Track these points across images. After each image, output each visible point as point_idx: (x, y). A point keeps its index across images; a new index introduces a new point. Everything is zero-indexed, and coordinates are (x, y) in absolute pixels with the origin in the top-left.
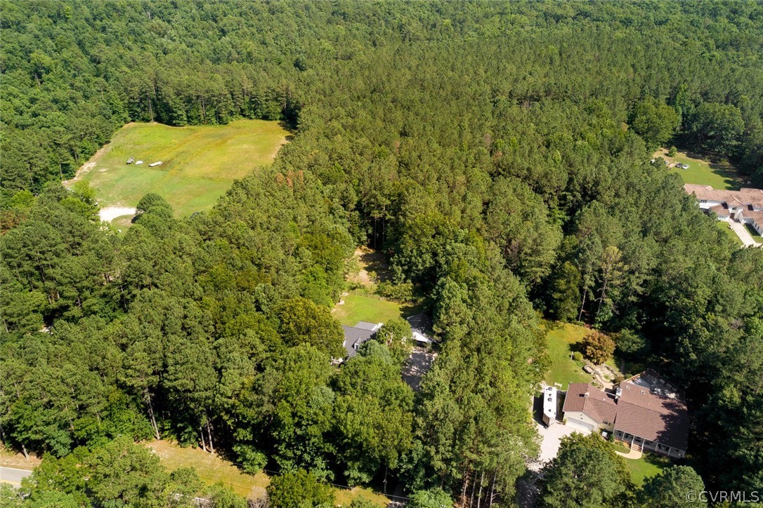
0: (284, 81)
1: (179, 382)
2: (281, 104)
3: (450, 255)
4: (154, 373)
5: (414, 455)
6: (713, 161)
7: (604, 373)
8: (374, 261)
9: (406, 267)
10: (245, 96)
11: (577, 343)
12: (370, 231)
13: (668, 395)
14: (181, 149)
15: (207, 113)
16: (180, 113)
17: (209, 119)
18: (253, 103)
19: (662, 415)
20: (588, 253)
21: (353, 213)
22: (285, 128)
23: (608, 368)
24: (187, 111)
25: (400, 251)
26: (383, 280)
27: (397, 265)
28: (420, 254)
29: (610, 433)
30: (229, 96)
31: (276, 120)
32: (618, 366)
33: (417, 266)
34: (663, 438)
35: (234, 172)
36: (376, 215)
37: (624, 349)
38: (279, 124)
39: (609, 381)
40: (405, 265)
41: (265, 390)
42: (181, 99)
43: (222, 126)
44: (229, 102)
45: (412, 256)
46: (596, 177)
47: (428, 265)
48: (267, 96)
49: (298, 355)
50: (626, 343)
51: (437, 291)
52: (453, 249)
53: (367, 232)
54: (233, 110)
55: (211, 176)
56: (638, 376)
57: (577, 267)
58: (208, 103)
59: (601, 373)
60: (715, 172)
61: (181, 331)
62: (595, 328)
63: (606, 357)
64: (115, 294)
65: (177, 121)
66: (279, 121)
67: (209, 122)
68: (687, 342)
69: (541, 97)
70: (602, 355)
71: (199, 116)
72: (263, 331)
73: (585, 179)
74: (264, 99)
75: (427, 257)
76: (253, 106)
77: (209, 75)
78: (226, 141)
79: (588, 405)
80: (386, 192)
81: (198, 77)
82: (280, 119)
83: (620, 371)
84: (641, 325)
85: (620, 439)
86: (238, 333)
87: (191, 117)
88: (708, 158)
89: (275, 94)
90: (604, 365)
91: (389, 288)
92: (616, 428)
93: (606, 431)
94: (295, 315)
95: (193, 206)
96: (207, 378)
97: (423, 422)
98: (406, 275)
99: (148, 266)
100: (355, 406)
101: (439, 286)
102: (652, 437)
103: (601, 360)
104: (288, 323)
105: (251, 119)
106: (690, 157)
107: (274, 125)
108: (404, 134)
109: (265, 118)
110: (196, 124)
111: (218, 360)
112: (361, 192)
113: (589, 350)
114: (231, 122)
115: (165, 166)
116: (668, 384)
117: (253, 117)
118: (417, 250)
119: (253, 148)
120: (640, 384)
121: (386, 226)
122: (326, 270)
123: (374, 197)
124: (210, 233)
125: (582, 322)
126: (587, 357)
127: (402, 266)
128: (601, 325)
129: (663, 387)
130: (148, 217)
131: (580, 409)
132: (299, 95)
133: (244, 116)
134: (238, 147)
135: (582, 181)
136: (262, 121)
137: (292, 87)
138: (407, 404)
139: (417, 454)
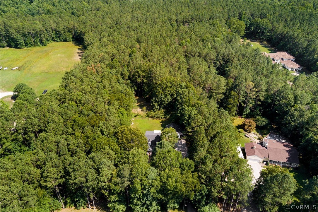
0: (72, 22)
1: (78, 179)
2: (72, 33)
3: (182, 95)
4: (61, 177)
5: (203, 192)
6: (261, 42)
7: (254, 136)
8: (140, 102)
9: (159, 103)
10: (53, 31)
11: (238, 125)
12: (136, 89)
13: (282, 141)
14: (26, 60)
15: (35, 41)
16: (21, 42)
17: (37, 44)
18: (57, 34)
19: (286, 151)
20: (241, 86)
21: (127, 81)
22: (76, 45)
23: (254, 134)
24: (24, 41)
25: (156, 96)
26: (149, 110)
27: (155, 103)
28: (166, 96)
29: (267, 162)
30: (45, 31)
31: (70, 41)
32: (258, 132)
33: (165, 102)
34: (290, 160)
35: (58, 68)
36: (139, 80)
37: (260, 125)
38: (72, 43)
39: (257, 139)
40: (158, 102)
41: (125, 175)
42: (20, 35)
43: (44, 46)
44: (46, 34)
45: (162, 98)
46: (228, 53)
47: (169, 101)
48: (64, 30)
49: (134, 154)
50: (260, 122)
51: (180, 112)
52: (182, 92)
53: (134, 89)
54: (48, 38)
55: (47, 71)
56: (268, 135)
57: (236, 92)
58: (35, 35)
59: (252, 136)
60: (263, 47)
61: (68, 152)
62: (243, 117)
63: (253, 129)
64: (20, 138)
65: (20, 46)
66: (72, 42)
67: (37, 45)
68: (289, 118)
69: (190, 21)
70: (251, 129)
71: (31, 42)
72: (112, 145)
73: (224, 54)
74: (63, 31)
75: (169, 97)
76: (58, 35)
77: (32, 21)
78: (48, 54)
79: (256, 152)
80: (143, 69)
81: (26, 23)
82: (72, 41)
83: (259, 134)
84: (261, 113)
85: (271, 164)
86: (100, 148)
87: (27, 43)
88: (259, 41)
89: (68, 29)
90: (252, 133)
91: (153, 114)
92: (270, 159)
93: (265, 161)
94: (125, 134)
95: (42, 87)
96: (92, 175)
97: (204, 176)
98: (159, 107)
99: (36, 121)
100: (171, 174)
101: (180, 110)
102: (285, 161)
103: (251, 131)
104: (122, 139)
105: (58, 42)
106: (252, 41)
107: (70, 44)
108: (139, 42)
109: (65, 41)
110: (30, 47)
111: (94, 164)
112: (129, 71)
113: (246, 127)
114: (48, 44)
115: (20, 69)
116: (280, 137)
117: (59, 41)
118: (164, 94)
119: (63, 55)
120: (270, 138)
121: (143, 85)
122: (126, 110)
123: (138, 72)
124: (63, 100)
125: (238, 116)
126: (245, 130)
127: (157, 102)
128: (245, 116)
129: (279, 138)
130: (23, 95)
131: (254, 154)
132: (81, 28)
133: (54, 41)
134: (56, 56)
135: (222, 55)
136: (63, 42)
137: (76, 25)
138: (192, 168)
139: (204, 191)
